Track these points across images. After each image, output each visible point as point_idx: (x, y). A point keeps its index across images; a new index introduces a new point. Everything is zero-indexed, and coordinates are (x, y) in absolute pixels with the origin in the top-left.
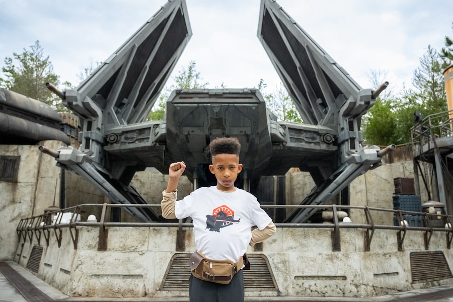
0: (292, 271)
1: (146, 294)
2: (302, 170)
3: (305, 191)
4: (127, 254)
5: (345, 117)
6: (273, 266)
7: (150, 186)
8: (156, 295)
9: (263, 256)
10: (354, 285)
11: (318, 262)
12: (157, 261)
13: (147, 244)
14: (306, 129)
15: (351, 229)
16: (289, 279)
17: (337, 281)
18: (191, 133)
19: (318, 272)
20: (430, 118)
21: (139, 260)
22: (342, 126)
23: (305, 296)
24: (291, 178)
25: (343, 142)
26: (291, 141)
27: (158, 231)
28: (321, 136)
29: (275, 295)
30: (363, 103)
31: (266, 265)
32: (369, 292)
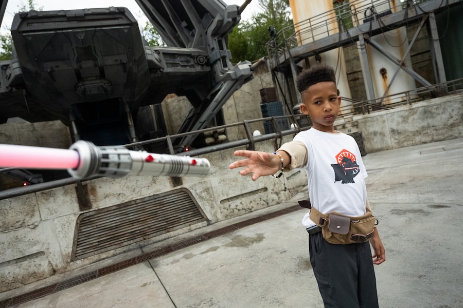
0: (216, 197)
1: (54, 272)
2: (179, 95)
3: (182, 114)
4: (12, 233)
5: (214, 37)
6: (196, 197)
7: (19, 138)
8: (68, 268)
9: (184, 190)
10: (275, 193)
11: (239, 181)
12: (58, 230)
13: (38, 213)
14: (181, 53)
15: (263, 142)
16: (215, 205)
17: (260, 194)
18: (55, 69)
19: (241, 190)
20: (283, 31)
21: (32, 235)
22: (212, 47)
23: (234, 217)
24: (167, 105)
25: (215, 62)
26: (168, 67)
27: (49, 195)
28: (194, 58)
29: (205, 225)
30: (230, 20)
31: (189, 197)
32: (287, 196)
